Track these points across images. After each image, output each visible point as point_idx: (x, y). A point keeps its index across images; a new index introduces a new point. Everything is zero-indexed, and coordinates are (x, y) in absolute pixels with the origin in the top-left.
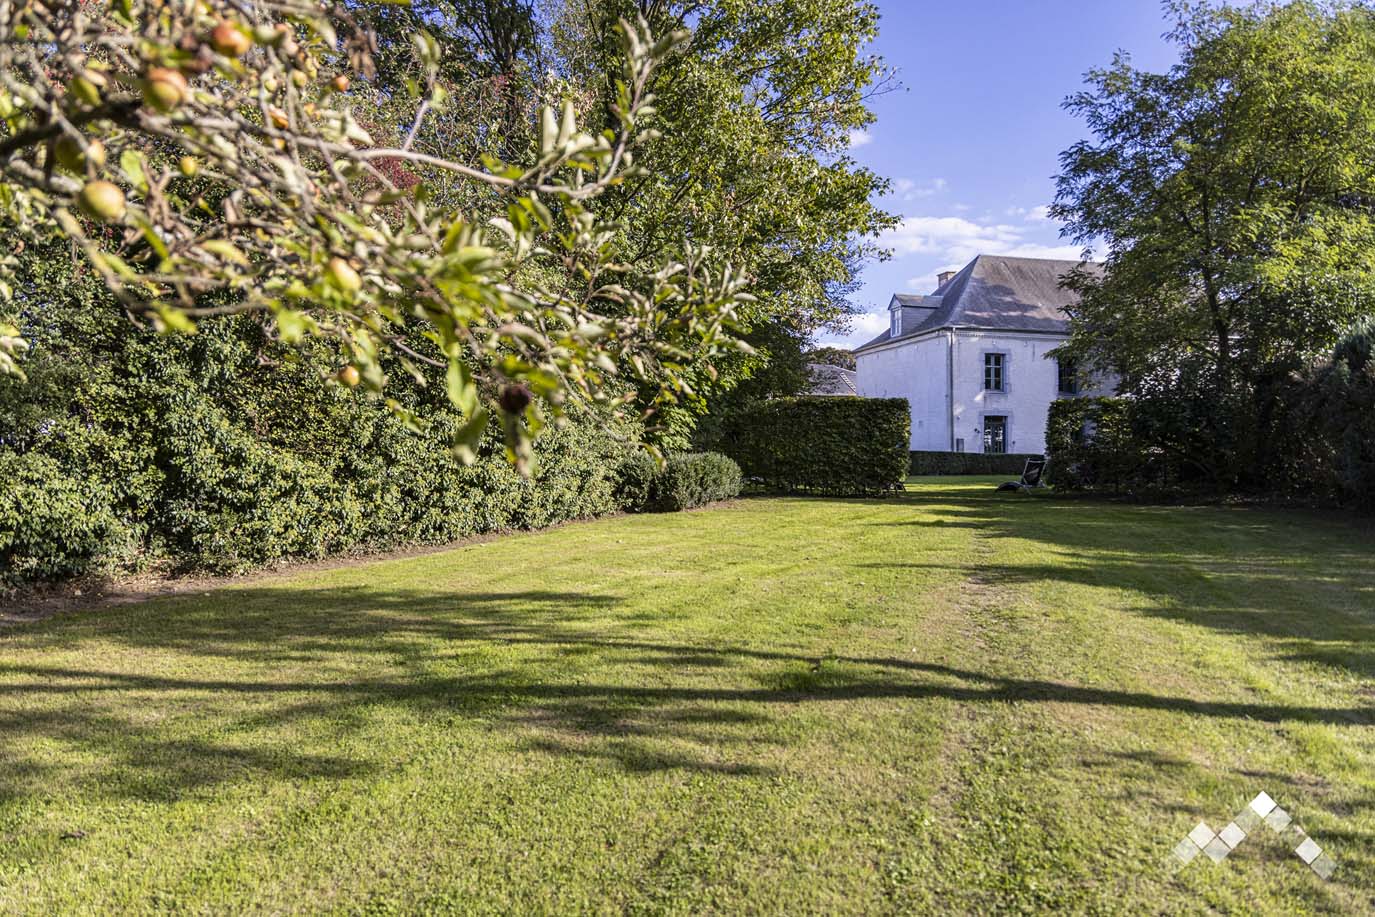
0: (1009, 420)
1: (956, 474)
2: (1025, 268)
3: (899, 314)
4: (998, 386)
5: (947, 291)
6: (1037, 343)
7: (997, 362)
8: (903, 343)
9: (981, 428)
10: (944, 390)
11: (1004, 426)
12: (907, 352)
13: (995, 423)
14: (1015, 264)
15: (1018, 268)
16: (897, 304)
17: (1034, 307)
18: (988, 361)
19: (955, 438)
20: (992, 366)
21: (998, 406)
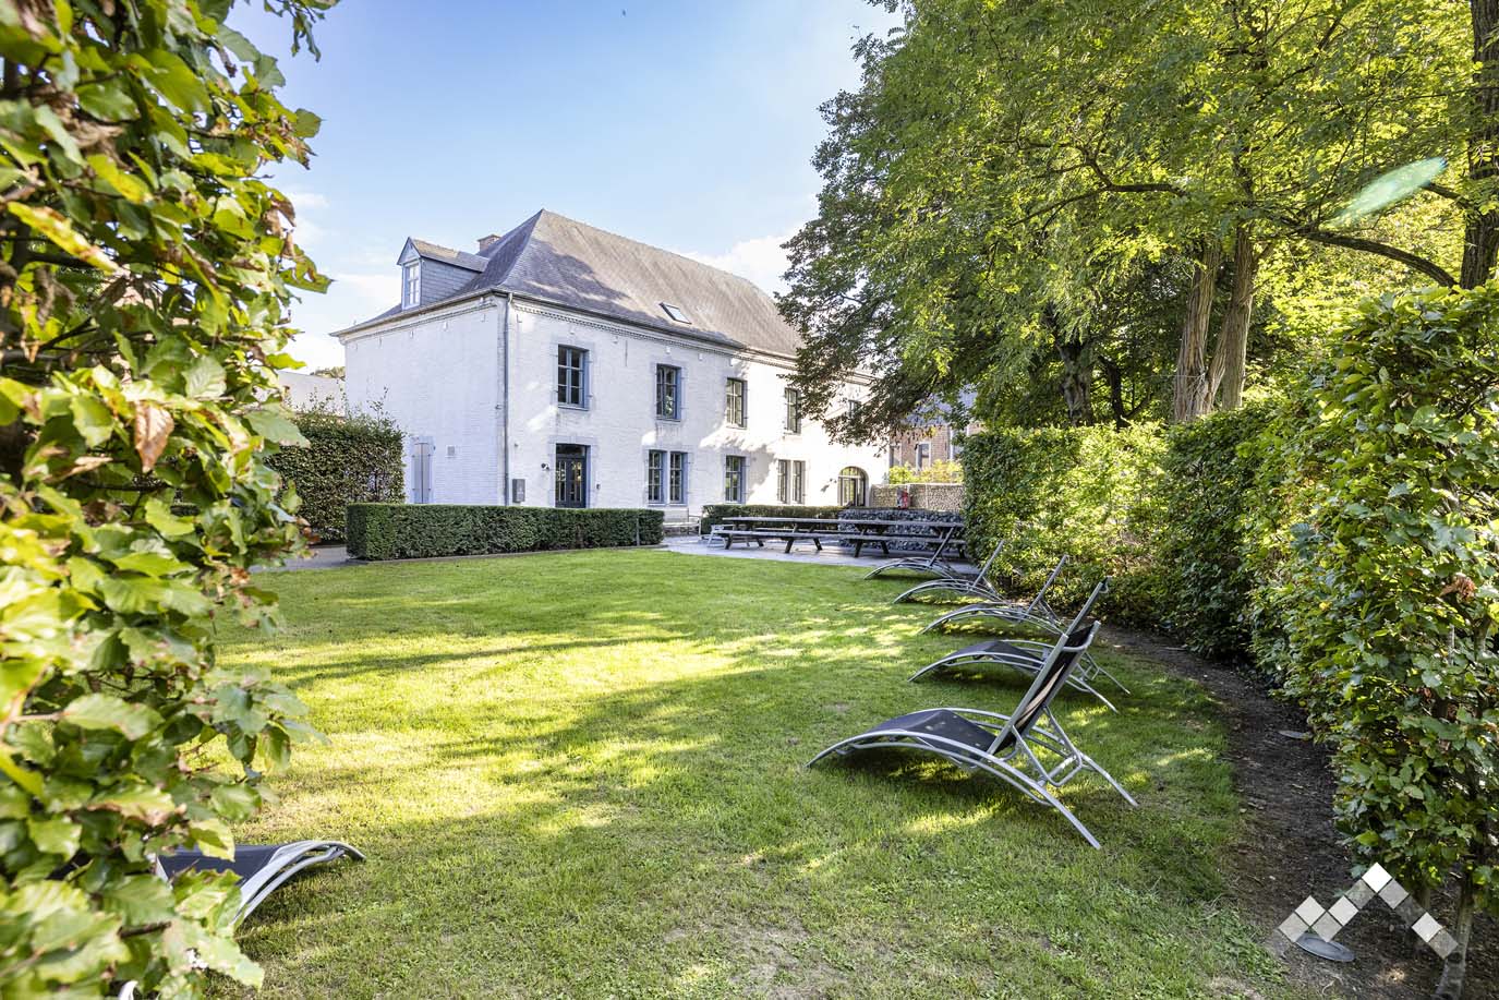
0: (592, 452)
1: (520, 549)
2: (604, 241)
3: (415, 272)
4: (575, 399)
5: (495, 252)
6: (631, 340)
7: (575, 363)
8: (422, 318)
9: (552, 462)
10: (495, 397)
11: (584, 461)
12: (430, 333)
13: (571, 455)
14: (592, 233)
15: (596, 239)
16: (412, 254)
17: (620, 295)
18: (562, 360)
19: (511, 478)
20: (569, 367)
21: (576, 429)
